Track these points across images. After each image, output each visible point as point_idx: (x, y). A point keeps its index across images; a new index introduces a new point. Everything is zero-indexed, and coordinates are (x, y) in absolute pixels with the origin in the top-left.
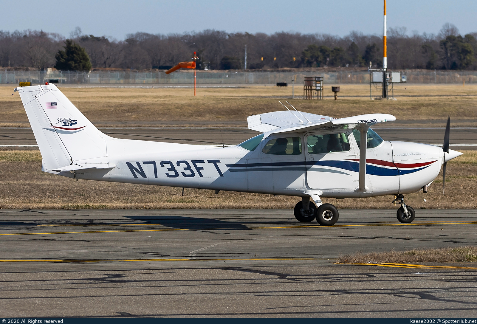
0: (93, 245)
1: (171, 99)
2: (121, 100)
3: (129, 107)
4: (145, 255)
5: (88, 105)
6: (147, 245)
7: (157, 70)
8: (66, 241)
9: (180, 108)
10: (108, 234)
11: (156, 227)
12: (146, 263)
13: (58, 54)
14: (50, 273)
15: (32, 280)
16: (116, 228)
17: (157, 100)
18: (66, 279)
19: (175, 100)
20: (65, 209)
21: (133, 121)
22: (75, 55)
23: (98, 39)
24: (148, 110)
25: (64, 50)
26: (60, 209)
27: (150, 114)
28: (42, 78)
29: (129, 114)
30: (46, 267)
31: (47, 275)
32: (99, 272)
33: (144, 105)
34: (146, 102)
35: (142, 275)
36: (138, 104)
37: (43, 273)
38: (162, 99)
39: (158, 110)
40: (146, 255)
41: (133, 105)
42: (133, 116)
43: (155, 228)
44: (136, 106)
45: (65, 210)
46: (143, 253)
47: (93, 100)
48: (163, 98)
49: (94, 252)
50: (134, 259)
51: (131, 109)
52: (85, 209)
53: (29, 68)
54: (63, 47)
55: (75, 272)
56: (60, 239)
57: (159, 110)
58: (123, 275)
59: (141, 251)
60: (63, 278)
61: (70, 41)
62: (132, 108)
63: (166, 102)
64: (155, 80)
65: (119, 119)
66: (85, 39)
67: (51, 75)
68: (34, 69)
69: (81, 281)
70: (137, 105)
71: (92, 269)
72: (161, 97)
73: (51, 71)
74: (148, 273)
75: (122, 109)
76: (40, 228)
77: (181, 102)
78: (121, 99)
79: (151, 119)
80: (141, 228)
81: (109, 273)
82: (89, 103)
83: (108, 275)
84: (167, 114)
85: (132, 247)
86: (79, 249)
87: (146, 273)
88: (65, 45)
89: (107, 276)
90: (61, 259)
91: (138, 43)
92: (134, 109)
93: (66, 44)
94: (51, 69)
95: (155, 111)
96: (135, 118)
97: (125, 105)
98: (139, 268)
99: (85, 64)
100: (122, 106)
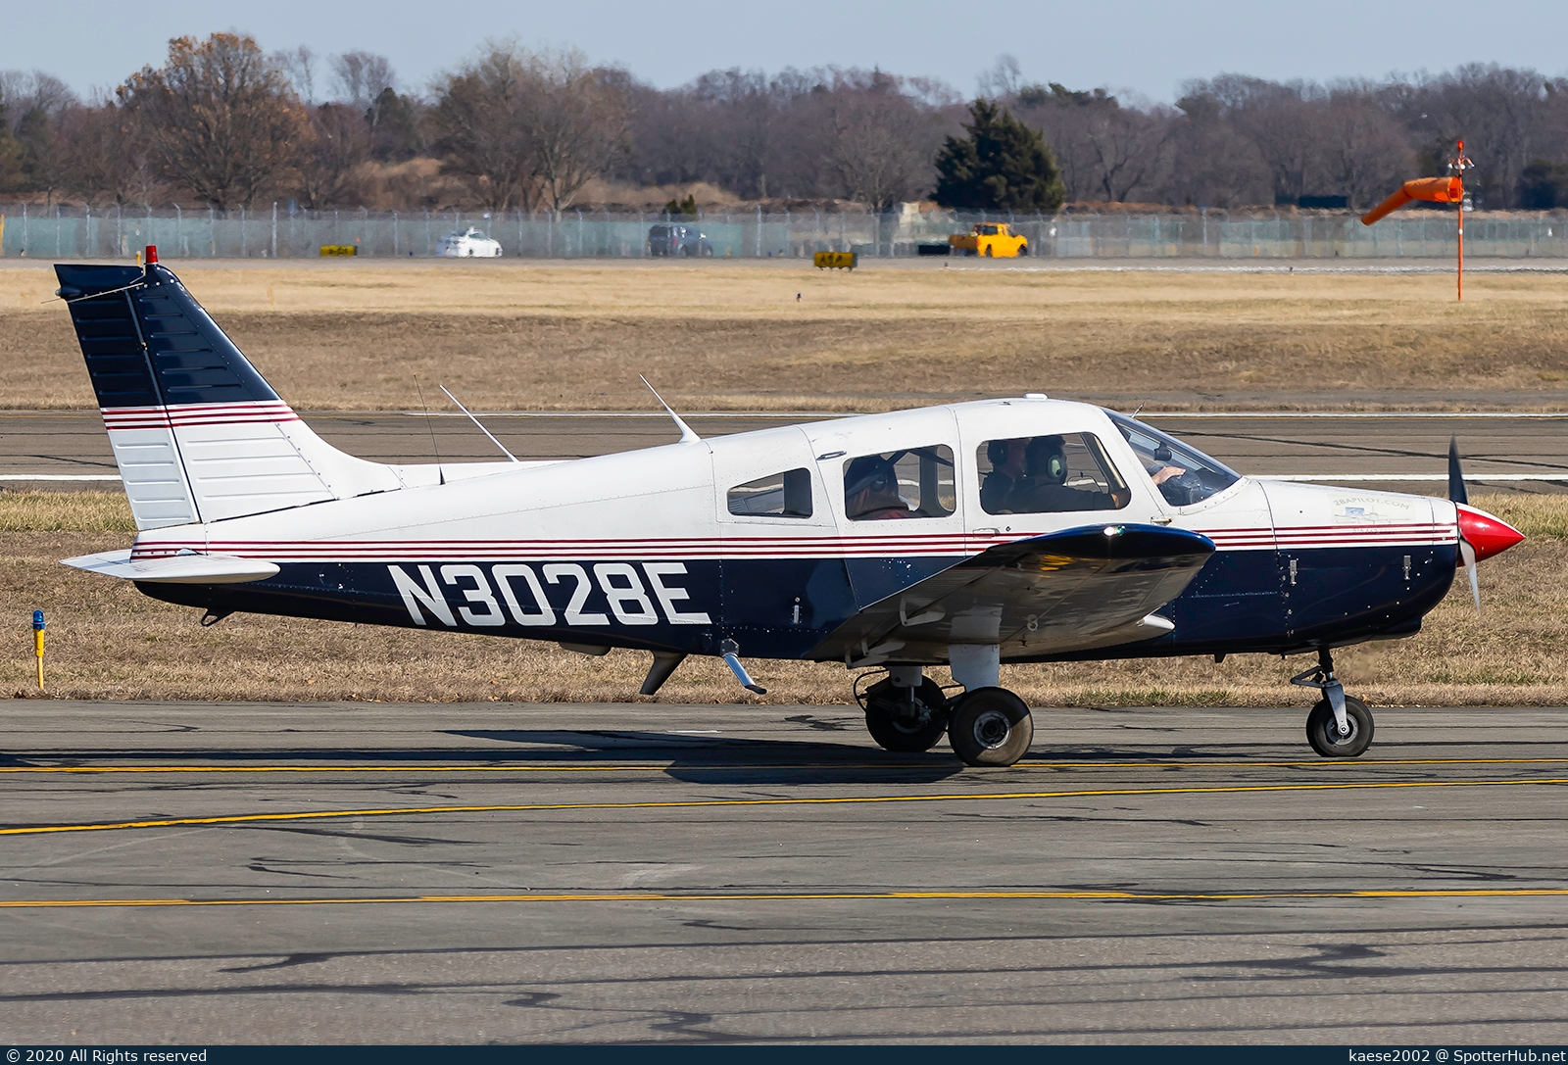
0: (1221, 838)
1: (1376, 311)
2: (1197, 314)
3: (1229, 339)
4: (1421, 874)
5: (1084, 331)
6: (1420, 839)
7: (1294, 208)
8: (1119, 823)
9: (1412, 345)
10: (1263, 797)
11: (1431, 772)
12: (1442, 903)
13: (945, 149)
14: (1105, 941)
15: (1045, 965)
16: (1284, 775)
17: (1325, 314)
18: (1168, 962)
19: (1394, 314)
20: (1079, 707)
21: (1248, 389)
22: (1005, 155)
23: (1080, 99)
24: (1298, 350)
25: (965, 136)
26: (1058, 706)
27: (1306, 366)
28: (886, 237)
29: (1231, 365)
30: (1083, 919)
31: (1096, 949)
32: (1285, 936)
33: (1281, 332)
34: (1288, 323)
35: (1444, 946)
36: (1260, 331)
37: (1079, 940)
38: (1346, 312)
39: (1334, 353)
40: (1429, 875)
41: (1244, 331)
42: (1246, 374)
43: (1428, 776)
44: (1253, 335)
45: (1080, 710)
46: (1415, 867)
47: (1099, 315)
48: (1349, 309)
49: (1234, 863)
50: (1389, 890)
51: (1236, 348)
52: (1149, 705)
53: (836, 201)
54: (963, 125)
55: (1195, 938)
56: (1094, 815)
57: (1337, 350)
58: (1375, 949)
59: (1402, 859)
60: (1156, 960)
61: (989, 104)
62: (1238, 343)
63: (1363, 323)
64: (1292, 244)
65: (1194, 383)
66: (1032, 99)
67: (914, 228)
68: (853, 204)
69: (1227, 970)
70: (1258, 334)
71: (1256, 926)
72: (1340, 304)
73: (916, 211)
74: (1465, 940)
75: (1204, 349)
76: (1009, 777)
77: (1415, 322)
78: (1197, 311)
79: (1310, 383)
80: (1377, 775)
81: (1323, 939)
82: (1083, 325)
83: (1320, 947)
84: (1365, 366)
85: (1368, 844)
86: (1175, 853)
87: (1459, 939)
88: (971, 121)
89: (1318, 953)
90: (1120, 887)
91: (1222, 113)
92: (1246, 346)
93: (975, 114)
94: (916, 205)
95: (1323, 356)
96: (1250, 379)
97: (1214, 333)
98: (1428, 923)
99: (1043, 188)
100: (1203, 338)
